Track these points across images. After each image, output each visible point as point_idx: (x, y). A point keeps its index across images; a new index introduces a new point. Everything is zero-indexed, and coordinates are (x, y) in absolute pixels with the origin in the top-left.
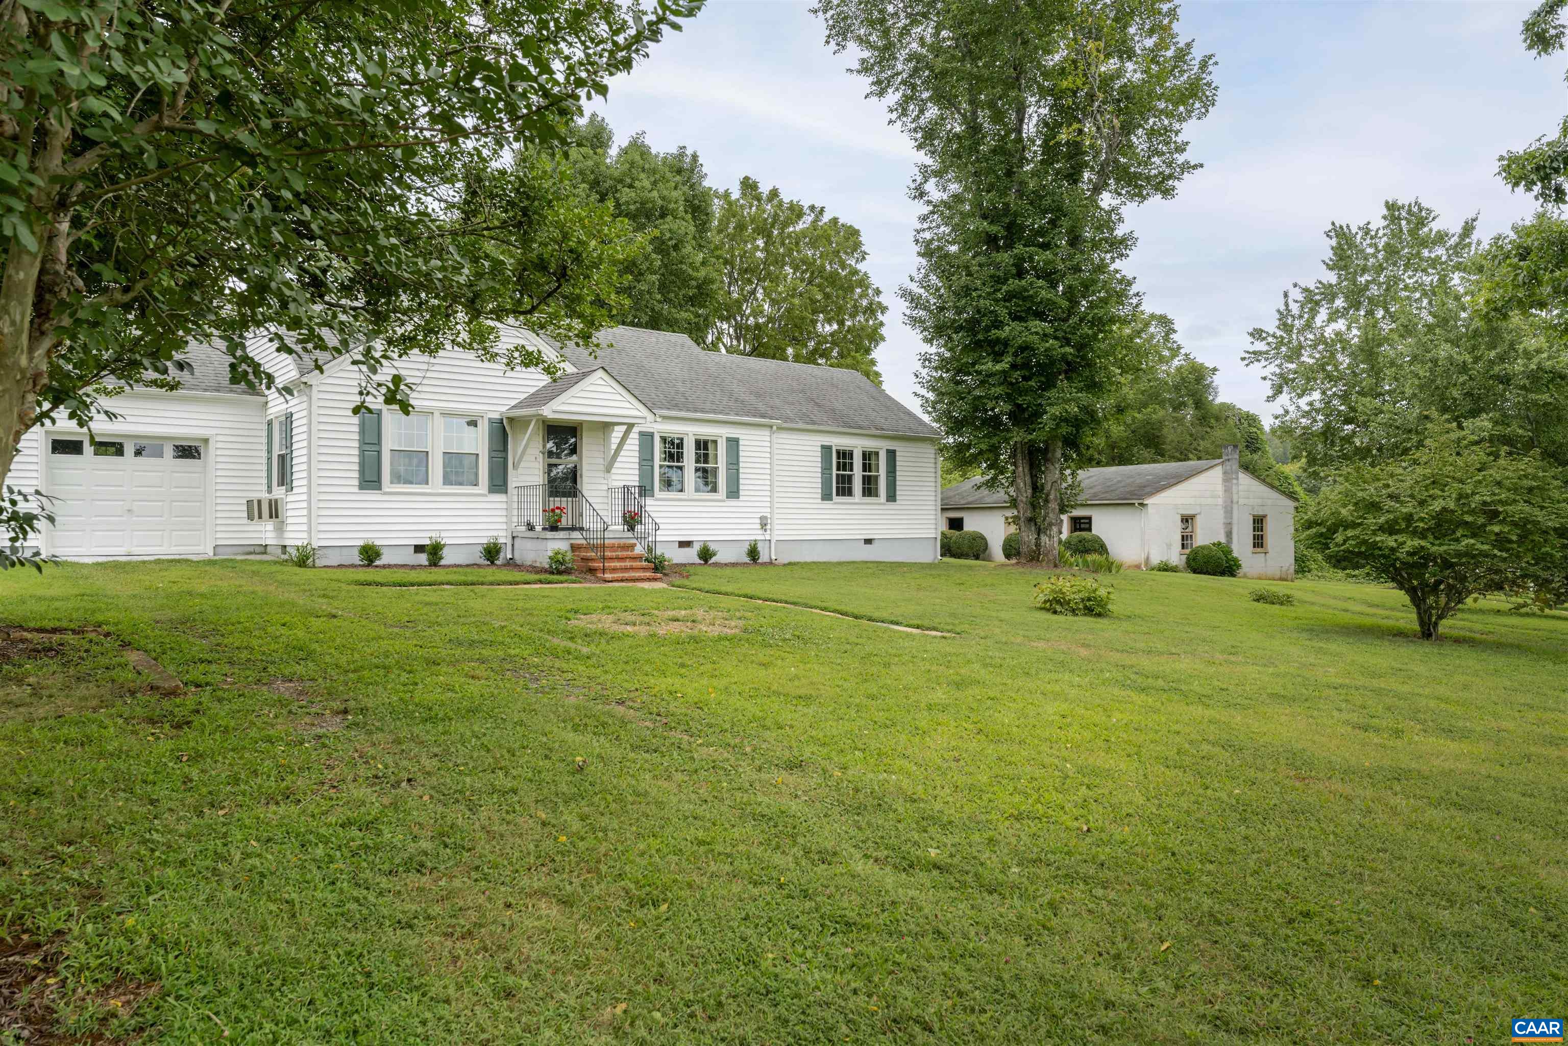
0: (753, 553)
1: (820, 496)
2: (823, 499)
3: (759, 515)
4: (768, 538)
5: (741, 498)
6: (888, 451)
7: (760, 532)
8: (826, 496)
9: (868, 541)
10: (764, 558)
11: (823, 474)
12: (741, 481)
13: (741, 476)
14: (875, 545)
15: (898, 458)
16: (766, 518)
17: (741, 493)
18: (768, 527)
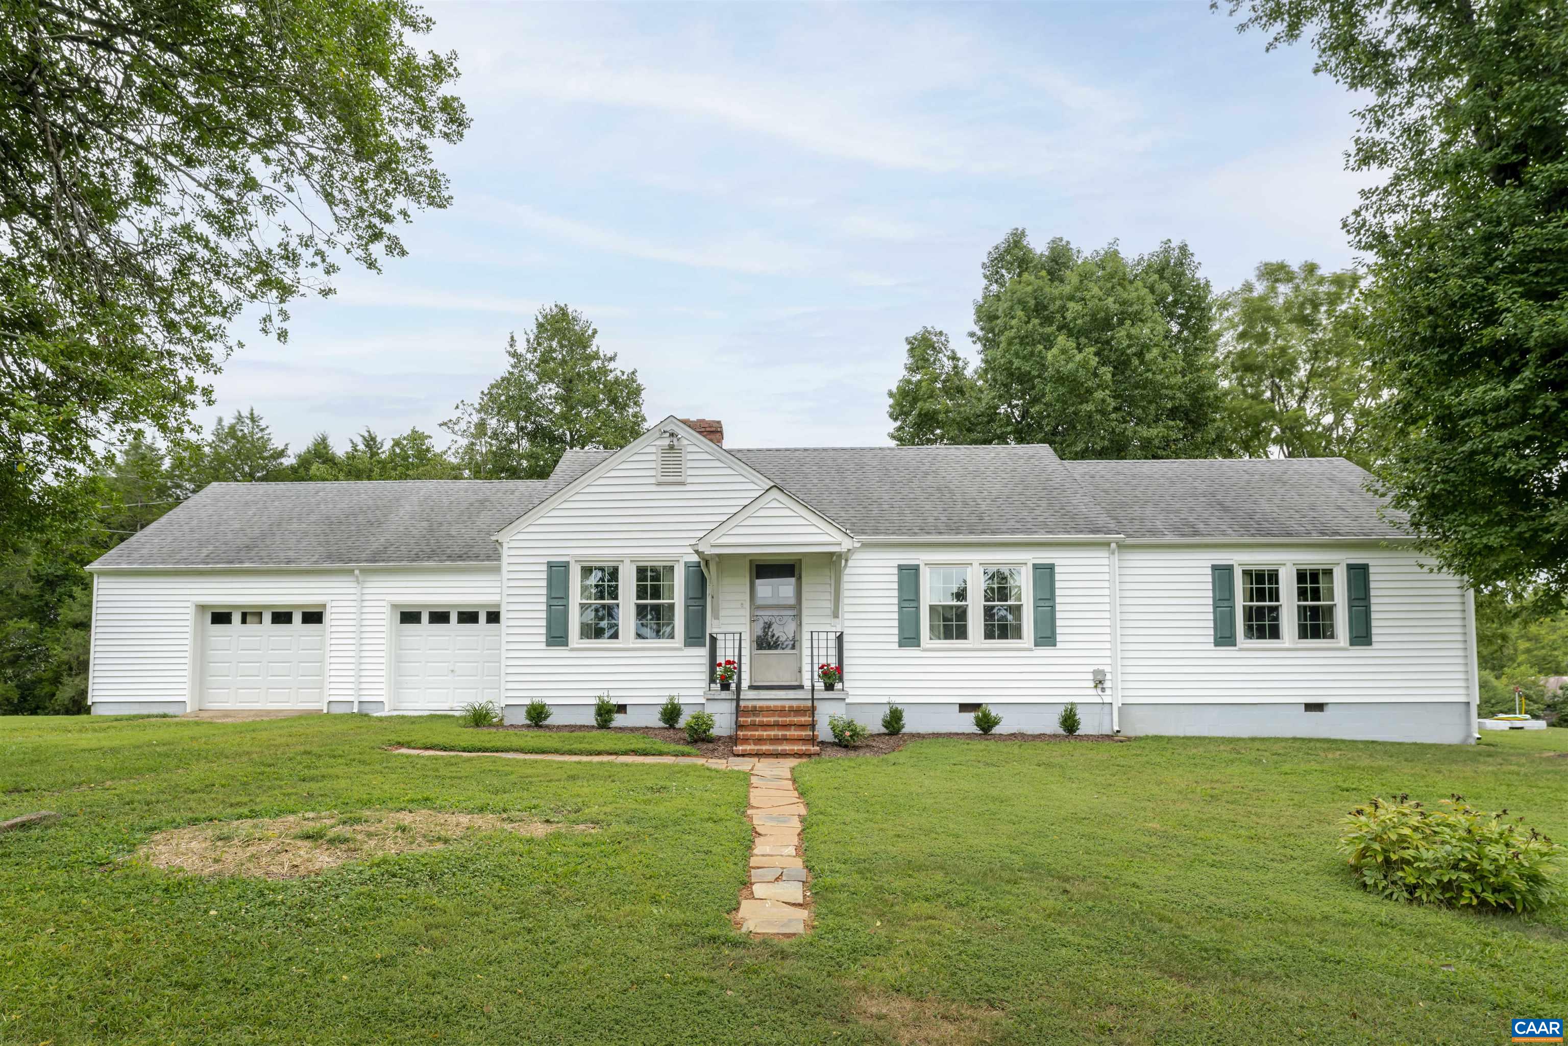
0: (1070, 722)
1: (1212, 639)
2: (1217, 643)
3: (1091, 669)
4: (1107, 700)
5: (1059, 645)
6: (1350, 567)
7: (1093, 692)
8: (1225, 637)
9: (1318, 707)
10: (1084, 728)
11: (1215, 607)
12: (1058, 623)
13: (1058, 615)
14: (1328, 712)
15: (1372, 577)
16: (1103, 673)
17: (1059, 638)
18: (1107, 684)
